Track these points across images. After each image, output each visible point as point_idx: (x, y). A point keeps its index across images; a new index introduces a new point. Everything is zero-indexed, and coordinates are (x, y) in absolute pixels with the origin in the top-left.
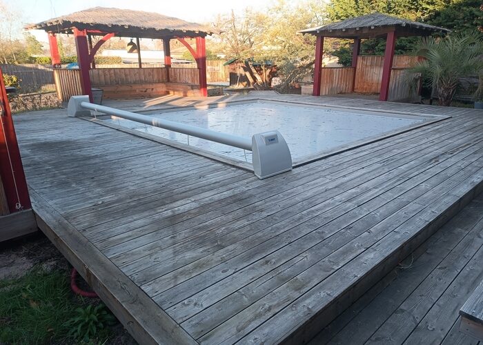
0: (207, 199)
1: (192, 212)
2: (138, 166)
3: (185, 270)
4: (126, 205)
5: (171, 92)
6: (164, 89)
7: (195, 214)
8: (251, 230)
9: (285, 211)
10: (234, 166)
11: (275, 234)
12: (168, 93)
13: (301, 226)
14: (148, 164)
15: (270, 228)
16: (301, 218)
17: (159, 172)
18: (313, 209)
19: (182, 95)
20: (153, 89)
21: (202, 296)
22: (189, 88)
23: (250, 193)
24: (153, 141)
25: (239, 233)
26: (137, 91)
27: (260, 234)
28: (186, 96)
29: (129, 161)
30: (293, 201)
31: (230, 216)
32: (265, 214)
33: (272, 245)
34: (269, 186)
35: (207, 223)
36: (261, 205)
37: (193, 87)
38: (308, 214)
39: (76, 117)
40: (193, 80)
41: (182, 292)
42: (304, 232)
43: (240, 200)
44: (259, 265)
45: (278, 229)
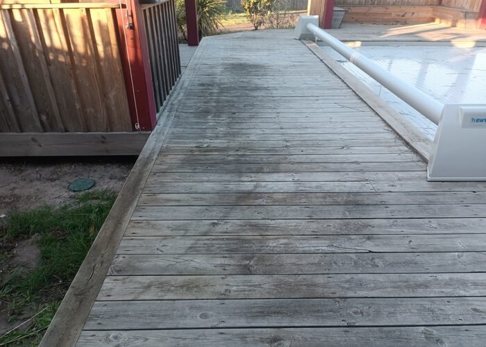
0: (314, 184)
1: (275, 196)
2: (292, 110)
3: (167, 283)
4: (223, 157)
5: (437, 21)
6: (429, 15)
7: (275, 201)
8: (319, 264)
9: (409, 257)
10: (407, 144)
11: (343, 294)
12: (433, 20)
13: (406, 301)
14: (304, 110)
15: (348, 277)
16: (425, 285)
17: (304, 125)
18: (471, 277)
19: (449, 24)
20: (413, 13)
21: (137, 339)
22: (462, 15)
23: (385, 198)
24: (343, 81)
25: (294, 260)
26: (393, 14)
27: (321, 280)
28: (455, 26)
29: (290, 101)
30: (447, 244)
31: (314, 226)
32: (369, 246)
33: (316, 312)
34: (430, 198)
35: (273, 222)
36: (380, 226)
37: (467, 15)
38: (448, 284)
39: (300, 40)
40: (472, 6)
41: (127, 316)
42: (400, 320)
43: (357, 204)
44: (257, 337)
45: (361, 285)
